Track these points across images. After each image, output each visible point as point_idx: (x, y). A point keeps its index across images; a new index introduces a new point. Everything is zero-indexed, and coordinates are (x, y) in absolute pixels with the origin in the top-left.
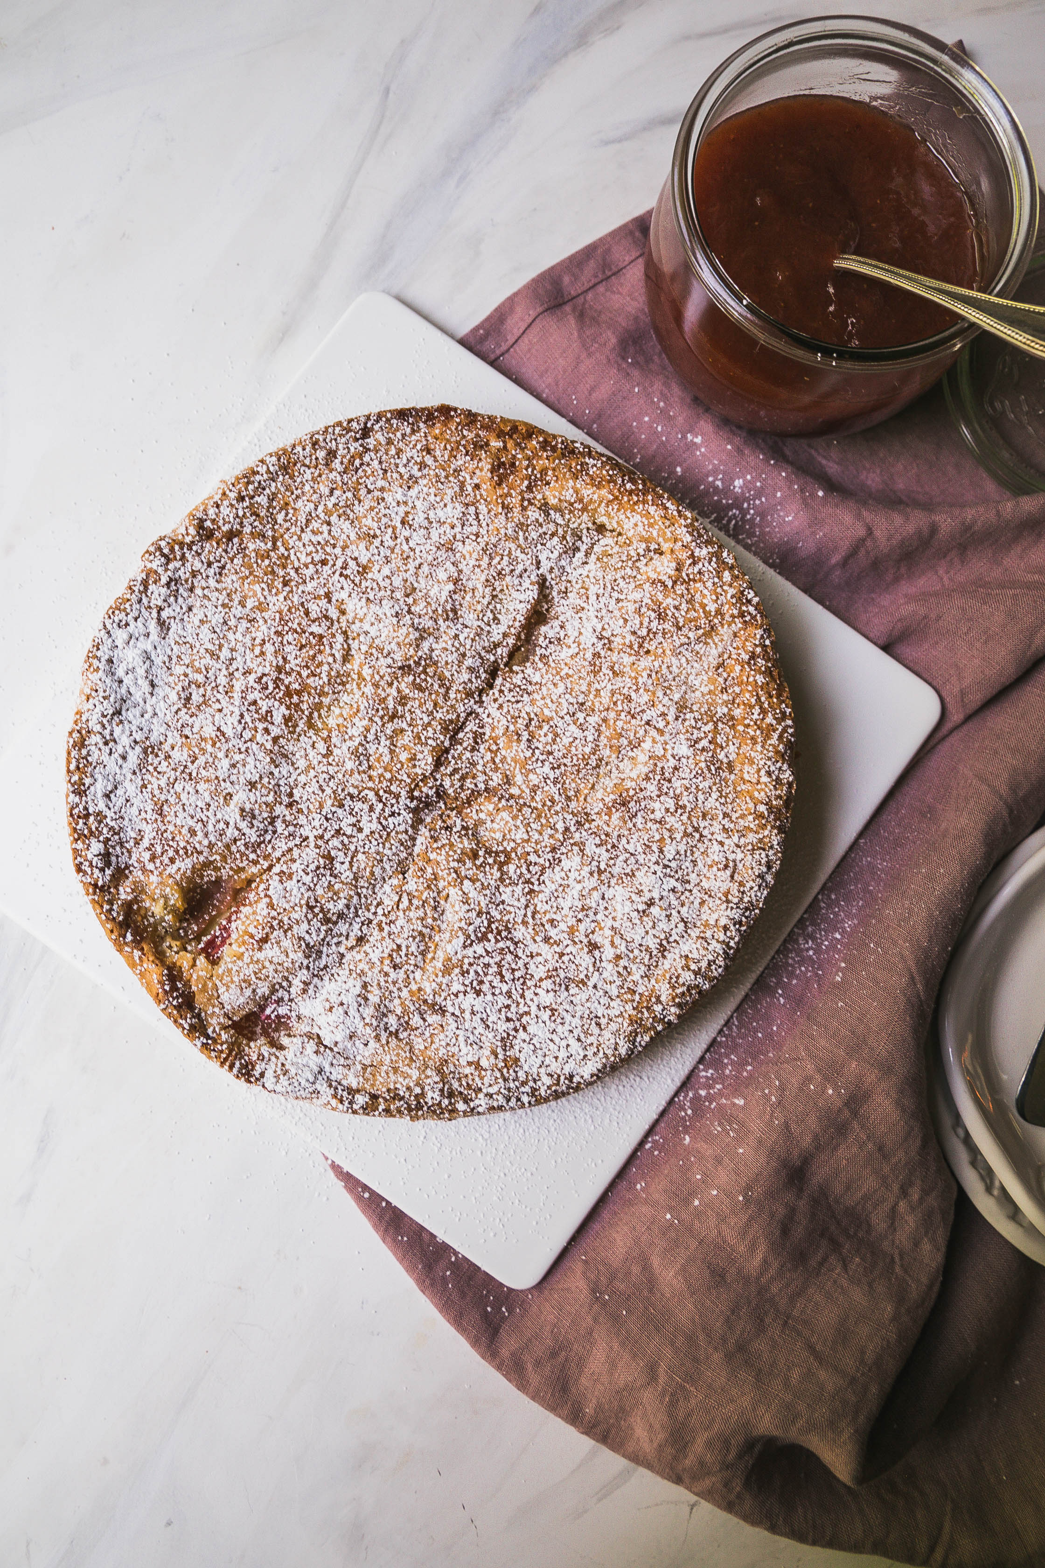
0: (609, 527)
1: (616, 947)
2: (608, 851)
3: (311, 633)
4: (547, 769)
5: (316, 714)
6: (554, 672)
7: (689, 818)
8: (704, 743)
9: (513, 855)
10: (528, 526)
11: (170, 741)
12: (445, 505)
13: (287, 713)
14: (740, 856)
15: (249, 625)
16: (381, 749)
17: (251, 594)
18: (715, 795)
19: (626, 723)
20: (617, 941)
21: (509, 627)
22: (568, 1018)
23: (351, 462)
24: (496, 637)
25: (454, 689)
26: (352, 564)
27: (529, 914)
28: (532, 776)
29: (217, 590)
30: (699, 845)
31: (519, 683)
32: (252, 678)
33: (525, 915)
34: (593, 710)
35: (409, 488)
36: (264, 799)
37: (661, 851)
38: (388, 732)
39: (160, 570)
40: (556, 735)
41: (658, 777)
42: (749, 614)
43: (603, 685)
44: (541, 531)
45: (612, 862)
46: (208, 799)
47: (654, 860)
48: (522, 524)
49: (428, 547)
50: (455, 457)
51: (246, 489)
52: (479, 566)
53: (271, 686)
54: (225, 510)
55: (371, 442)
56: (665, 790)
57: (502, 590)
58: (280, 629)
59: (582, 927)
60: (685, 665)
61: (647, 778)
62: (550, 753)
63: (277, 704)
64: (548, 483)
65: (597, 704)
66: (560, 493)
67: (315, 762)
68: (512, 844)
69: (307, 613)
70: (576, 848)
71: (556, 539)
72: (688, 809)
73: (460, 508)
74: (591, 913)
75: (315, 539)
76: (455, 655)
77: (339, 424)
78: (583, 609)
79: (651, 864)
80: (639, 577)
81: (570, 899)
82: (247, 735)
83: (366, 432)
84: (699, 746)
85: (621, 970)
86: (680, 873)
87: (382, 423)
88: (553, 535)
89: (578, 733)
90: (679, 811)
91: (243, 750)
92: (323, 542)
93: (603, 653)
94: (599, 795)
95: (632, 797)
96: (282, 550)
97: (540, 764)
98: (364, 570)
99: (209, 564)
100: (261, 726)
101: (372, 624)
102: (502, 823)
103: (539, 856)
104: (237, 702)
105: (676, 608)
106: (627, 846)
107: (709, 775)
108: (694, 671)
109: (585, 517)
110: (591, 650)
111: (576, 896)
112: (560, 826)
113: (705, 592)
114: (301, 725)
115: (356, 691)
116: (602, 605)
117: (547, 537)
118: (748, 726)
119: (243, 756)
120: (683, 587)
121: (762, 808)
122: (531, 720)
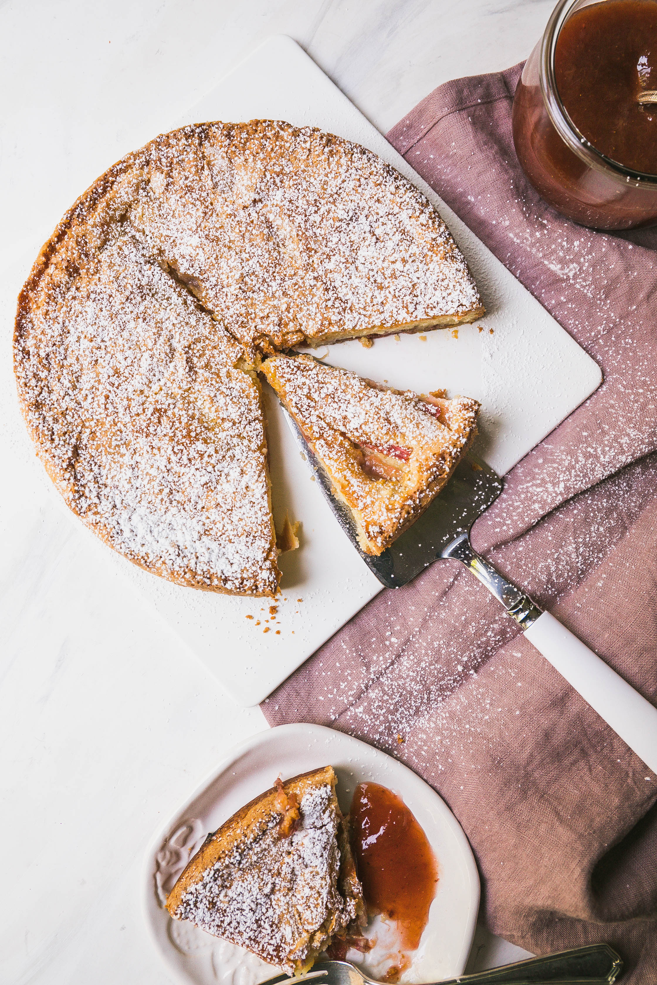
0: (124, 212)
1: (396, 261)
2: (334, 255)
3: (152, 415)
4: (273, 284)
5: (205, 424)
6: (212, 267)
7: (324, 199)
8: (278, 180)
9: (325, 315)
10: (111, 262)
11: (203, 518)
12: (86, 312)
13: (201, 441)
14: (353, 171)
15: (138, 454)
16: (237, 387)
17: (117, 449)
18: (312, 180)
19: (254, 228)
20: (392, 259)
21: (175, 291)
22: (434, 299)
23: (44, 366)
24: (180, 301)
25: (208, 335)
26: (112, 379)
27: (364, 313)
28: (277, 295)
29: (109, 469)
30: (342, 196)
31: (214, 293)
32: (174, 458)
33: (365, 316)
34: (242, 247)
35: (69, 333)
36: (253, 467)
37: (341, 220)
38: (227, 380)
39: (89, 502)
40: (253, 273)
41: (294, 214)
42: (201, 133)
43: (227, 237)
44: (116, 255)
45: (342, 254)
46: (246, 501)
47: (345, 226)
48: (109, 266)
49: (111, 329)
50: (55, 298)
51: (48, 435)
52: (131, 300)
53: (181, 447)
54: (57, 452)
55: (32, 350)
56: (303, 210)
57: (150, 290)
58: (144, 435)
59: (379, 281)
60: (225, 182)
61: (293, 222)
62: (264, 281)
63: (193, 446)
64: (86, 243)
65: (239, 244)
66: (94, 237)
67: (237, 431)
68: (318, 315)
69: (138, 415)
70: (329, 275)
71: (124, 247)
72: (317, 198)
73: (90, 303)
74: (371, 273)
75: (89, 400)
76: (186, 328)
77: (16, 367)
78: (174, 241)
79: (348, 230)
80: (161, 200)
81: (360, 285)
82: (210, 469)
83: (26, 353)
84: (279, 184)
85: (411, 260)
86: (357, 211)
87: (21, 341)
88: (121, 249)
89: (255, 259)
90: (318, 204)
91: (219, 474)
92: (93, 396)
93: (207, 232)
94: (297, 254)
95: (304, 233)
96: (92, 423)
97: (270, 288)
98: (117, 372)
99: (91, 470)
100: (206, 458)
101: (154, 375)
102: (303, 319)
103: (329, 300)
104: (187, 470)
105: (187, 178)
106: (334, 243)
107: (299, 181)
108: (230, 178)
109: (113, 226)
110: (203, 239)
111: (359, 280)
112: (313, 282)
113: (180, 158)
114: (210, 435)
115: (195, 396)
116: (175, 228)
117: (121, 252)
118: (272, 150)
119: (223, 474)
120: (174, 172)
121: (327, 150)
122: (240, 288)
